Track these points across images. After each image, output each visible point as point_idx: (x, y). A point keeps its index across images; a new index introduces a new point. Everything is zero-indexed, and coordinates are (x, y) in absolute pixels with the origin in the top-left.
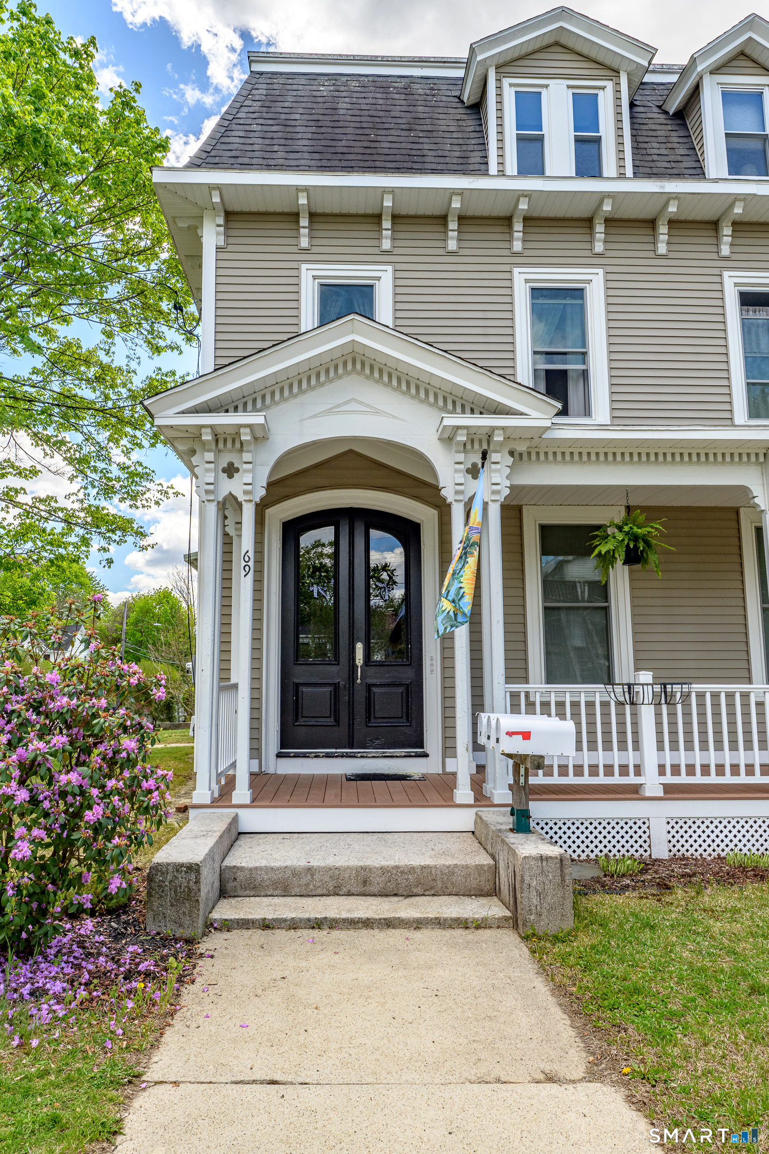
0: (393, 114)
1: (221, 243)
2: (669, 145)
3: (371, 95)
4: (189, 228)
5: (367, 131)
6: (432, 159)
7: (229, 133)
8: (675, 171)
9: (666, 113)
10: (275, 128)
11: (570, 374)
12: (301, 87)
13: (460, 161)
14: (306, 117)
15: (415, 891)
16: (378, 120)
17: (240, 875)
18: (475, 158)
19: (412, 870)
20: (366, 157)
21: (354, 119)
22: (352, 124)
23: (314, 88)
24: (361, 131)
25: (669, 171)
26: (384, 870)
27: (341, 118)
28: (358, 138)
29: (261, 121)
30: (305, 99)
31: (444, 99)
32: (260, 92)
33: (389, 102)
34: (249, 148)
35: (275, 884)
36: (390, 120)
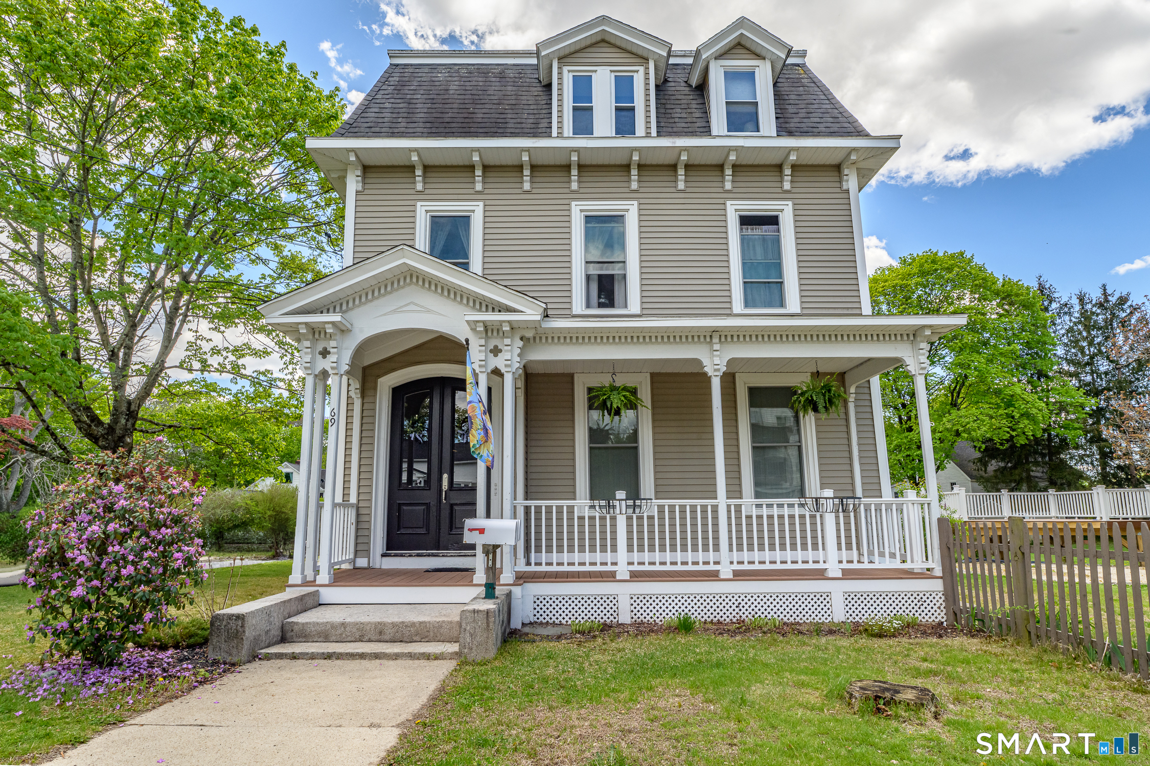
0: (489, 92)
1: (360, 188)
2: (689, 111)
3: (475, 79)
4: (339, 178)
5: (467, 106)
6: (512, 125)
7: (368, 110)
8: (690, 130)
9: (690, 86)
10: (401, 106)
11: (616, 277)
12: (424, 75)
13: (533, 126)
14: (425, 96)
15: (415, 638)
16: (477, 97)
17: (296, 628)
18: (544, 124)
19: (413, 624)
20: (464, 125)
21: (459, 97)
22: (458, 101)
23: (434, 75)
24: (464, 106)
25: (686, 130)
26: (394, 625)
27: (451, 96)
28: (460, 111)
29: (392, 101)
30: (426, 84)
31: (528, 80)
32: (395, 79)
33: (487, 84)
34: (380, 120)
35: (319, 634)
36: (486, 97)
